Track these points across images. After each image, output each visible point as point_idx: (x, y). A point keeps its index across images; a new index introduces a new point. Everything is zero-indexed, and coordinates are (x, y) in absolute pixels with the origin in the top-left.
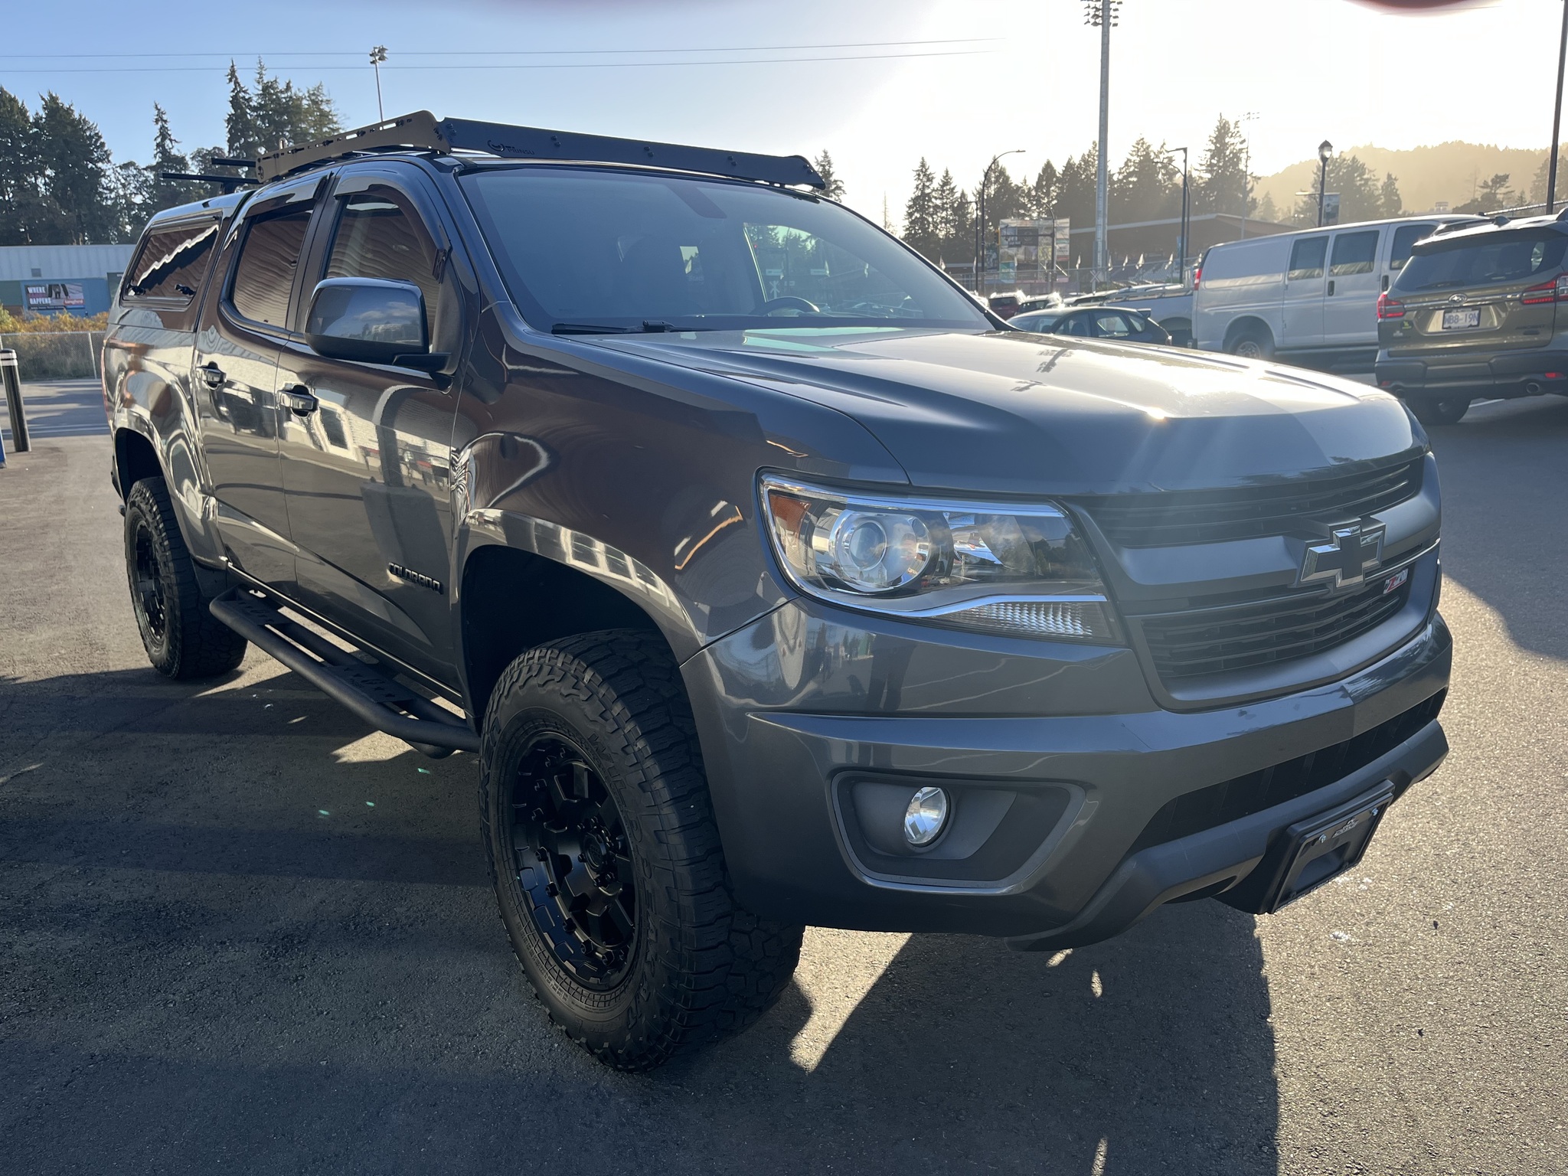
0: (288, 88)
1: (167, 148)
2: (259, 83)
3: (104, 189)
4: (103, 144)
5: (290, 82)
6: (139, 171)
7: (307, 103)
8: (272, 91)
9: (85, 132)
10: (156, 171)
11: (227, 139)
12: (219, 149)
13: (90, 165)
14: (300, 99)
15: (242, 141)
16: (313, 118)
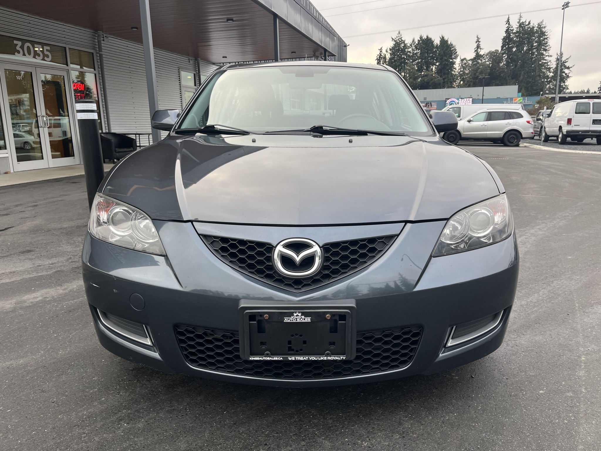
0: (529, 23)
1: (478, 52)
2: (518, 23)
3: (454, 69)
4: (456, 52)
5: (530, 21)
6: (467, 61)
7: (536, 28)
8: (523, 26)
9: (451, 49)
10: (473, 61)
11: (501, 46)
12: (498, 50)
13: (451, 60)
14: (533, 27)
15: (507, 46)
16: (537, 35)
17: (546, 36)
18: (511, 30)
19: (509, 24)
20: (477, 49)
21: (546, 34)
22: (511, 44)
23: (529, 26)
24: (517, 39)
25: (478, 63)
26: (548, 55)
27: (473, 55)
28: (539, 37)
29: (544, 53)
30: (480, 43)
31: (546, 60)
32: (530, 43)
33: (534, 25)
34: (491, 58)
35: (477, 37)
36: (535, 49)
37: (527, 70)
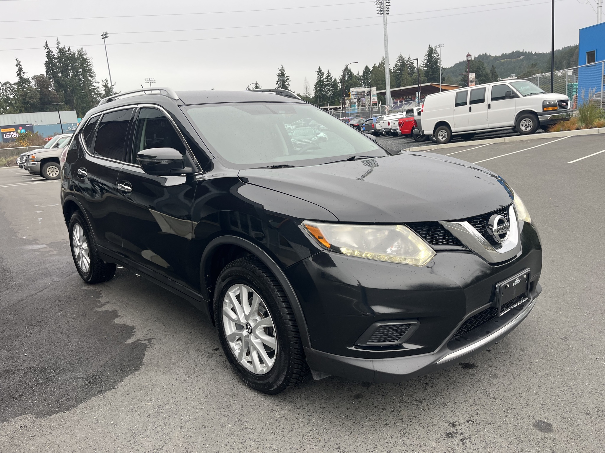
0: (69, 49)
1: (22, 76)
2: (57, 48)
6: (10, 84)
7: (77, 55)
8: (63, 51)
10: (18, 85)
11: (45, 71)
12: (43, 75)
14: (74, 54)
15: (52, 71)
16: (80, 61)
17: (89, 62)
18: (51, 54)
19: (48, 49)
20: (20, 73)
21: (88, 61)
22: (56, 69)
23: (69, 52)
24: (60, 64)
25: (25, 88)
26: (95, 81)
27: (17, 79)
28: (82, 63)
29: (91, 79)
30: (22, 67)
31: (95, 86)
32: (74, 69)
33: (74, 52)
34: (37, 83)
35: (17, 60)
36: (81, 75)
37: (79, 95)
